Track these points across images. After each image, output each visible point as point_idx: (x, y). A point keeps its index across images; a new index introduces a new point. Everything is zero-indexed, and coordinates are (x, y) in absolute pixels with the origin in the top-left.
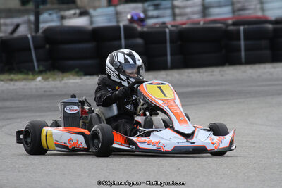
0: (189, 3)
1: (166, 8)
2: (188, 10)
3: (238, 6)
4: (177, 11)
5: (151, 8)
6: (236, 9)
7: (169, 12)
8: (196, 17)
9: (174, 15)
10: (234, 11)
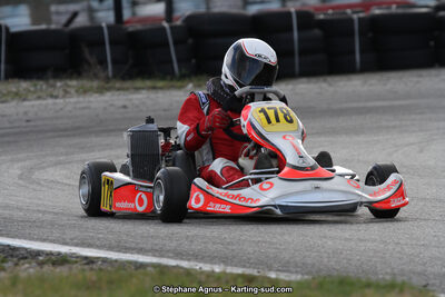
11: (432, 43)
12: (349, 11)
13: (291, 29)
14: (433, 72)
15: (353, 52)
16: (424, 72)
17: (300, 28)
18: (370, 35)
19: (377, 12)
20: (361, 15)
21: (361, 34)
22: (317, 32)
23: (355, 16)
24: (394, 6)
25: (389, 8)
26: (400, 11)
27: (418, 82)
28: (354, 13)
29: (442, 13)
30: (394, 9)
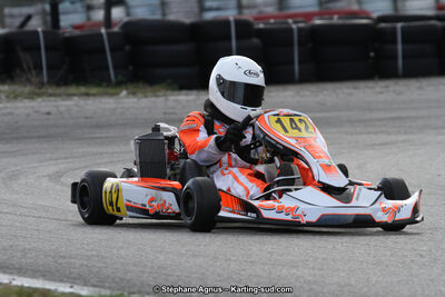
4: (245, 1)
7: (233, 2)
8: (270, 10)
9: (240, 7)
10: (321, 3)
11: (372, 54)
12: (290, 21)
13: (229, 38)
14: (370, 84)
15: (292, 63)
16: (361, 84)
17: (238, 38)
18: (310, 45)
19: (318, 22)
20: (301, 25)
21: (300, 44)
22: (256, 41)
23: (294, 26)
24: (336, 17)
25: (331, 18)
26: (341, 22)
27: (350, 94)
28: (295, 22)
29: (383, 25)
30: (336, 20)
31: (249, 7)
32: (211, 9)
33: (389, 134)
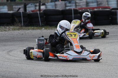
0: (82, 1)
1: (73, 3)
2: (81, 4)
3: (99, 3)
4: (77, 4)
5: (68, 3)
6: (98, 4)
7: (74, 4)
8: (84, 6)
9: (76, 6)
10: (98, 5)
11: (110, 18)
12: (88, 9)
13: (72, 14)
14: (109, 26)
16: (107, 26)
18: (93, 16)
19: (96, 10)
20: (91, 11)
23: (89, 11)
24: (101, 8)
25: (99, 9)
26: (102, 10)
29: (113, 11)
30: (100, 9)
31: (78, 6)
32: (68, 6)
33: (113, 40)
